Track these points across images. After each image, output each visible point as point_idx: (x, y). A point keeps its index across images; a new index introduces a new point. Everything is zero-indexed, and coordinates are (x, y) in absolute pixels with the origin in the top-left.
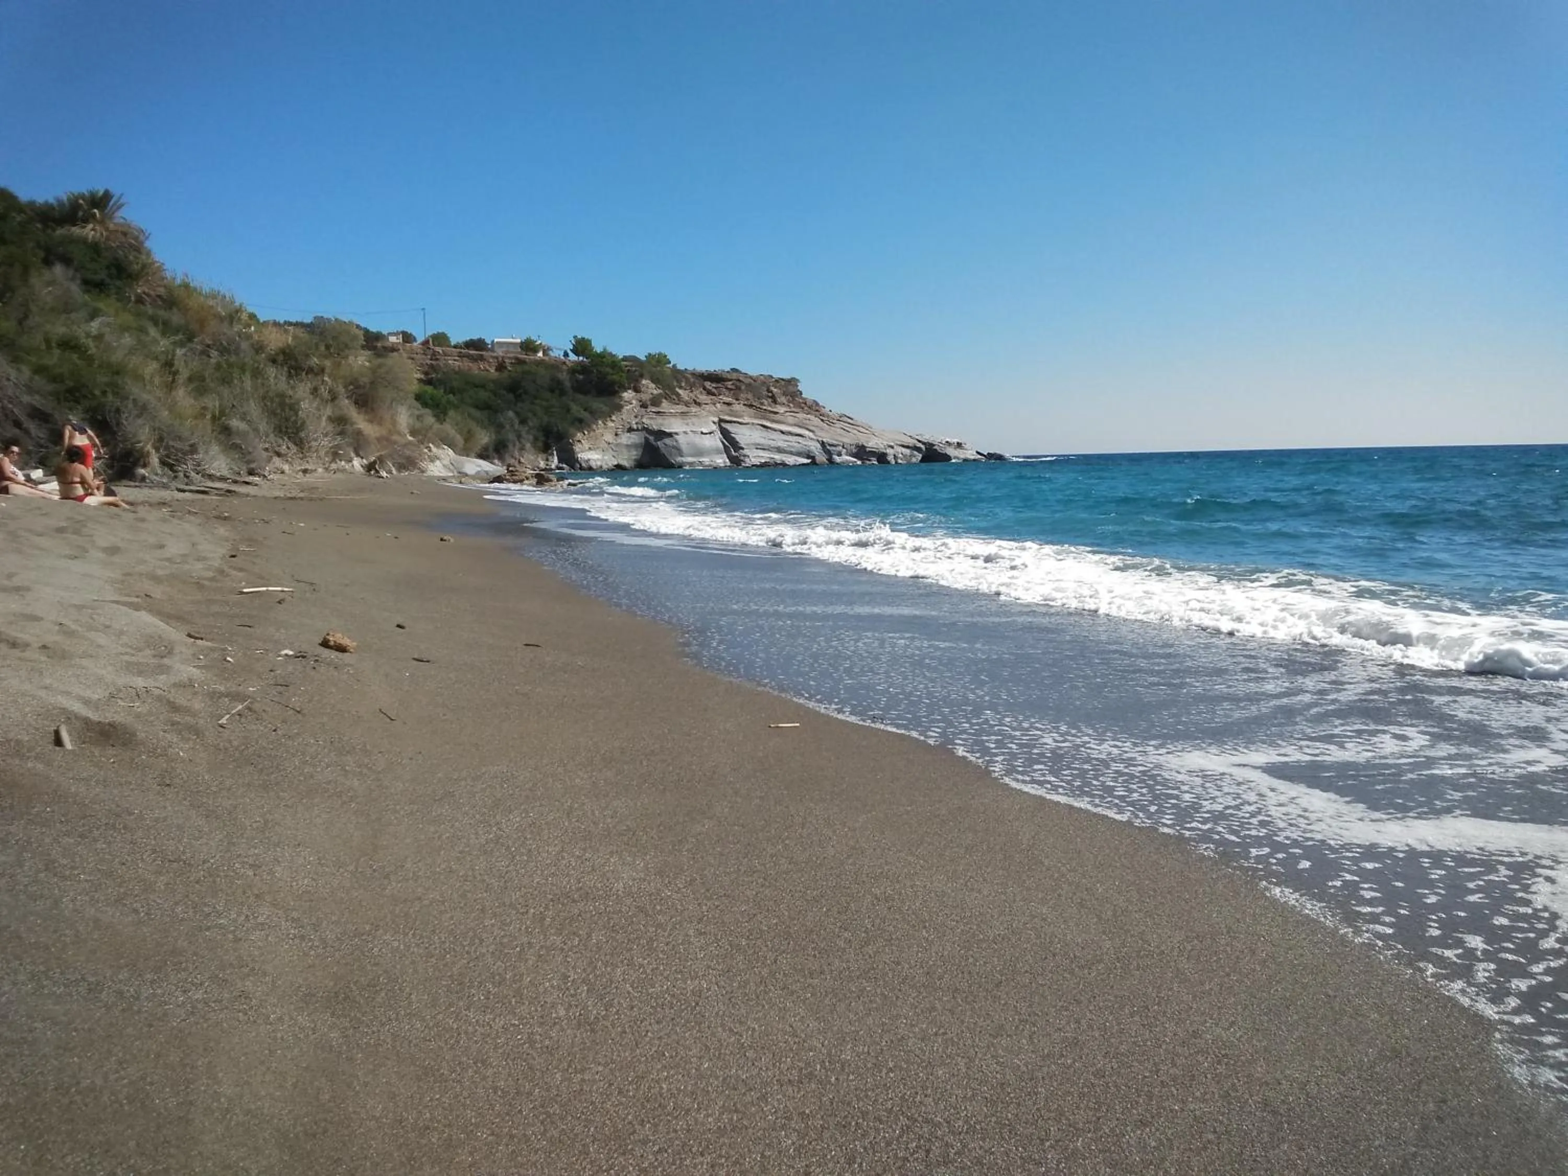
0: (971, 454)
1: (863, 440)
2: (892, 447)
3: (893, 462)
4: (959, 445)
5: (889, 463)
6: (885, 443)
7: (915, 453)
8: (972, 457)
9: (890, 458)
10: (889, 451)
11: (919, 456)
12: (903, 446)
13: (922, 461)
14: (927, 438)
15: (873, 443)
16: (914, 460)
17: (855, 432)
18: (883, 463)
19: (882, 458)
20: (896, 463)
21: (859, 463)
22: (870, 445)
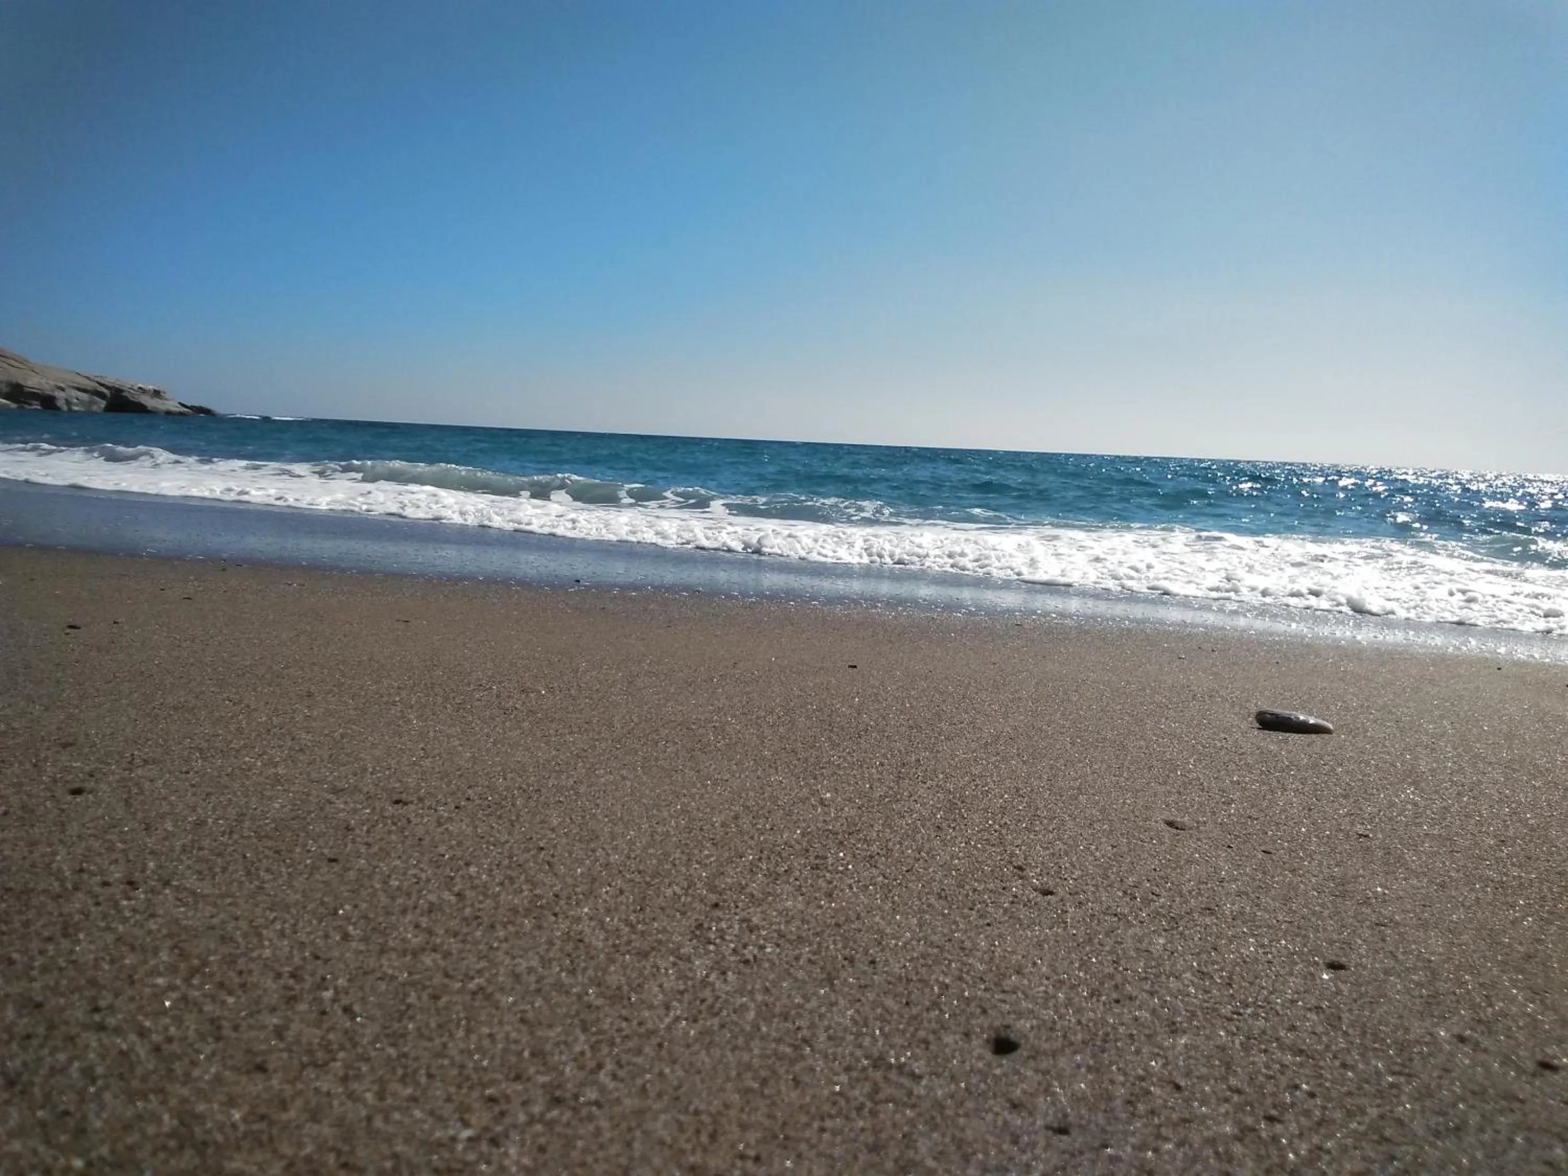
0: (173, 406)
1: (17, 376)
2: (63, 389)
3: (65, 408)
4: (157, 394)
5: (59, 409)
6: (52, 383)
7: (98, 399)
8: (178, 410)
9: (61, 403)
10: (58, 394)
11: (103, 404)
12: (78, 389)
13: (108, 409)
14: (112, 378)
15: (33, 382)
16: (95, 408)
17: (5, 365)
18: (50, 408)
19: (48, 402)
20: (70, 410)
21: (14, 406)
22: (29, 384)
